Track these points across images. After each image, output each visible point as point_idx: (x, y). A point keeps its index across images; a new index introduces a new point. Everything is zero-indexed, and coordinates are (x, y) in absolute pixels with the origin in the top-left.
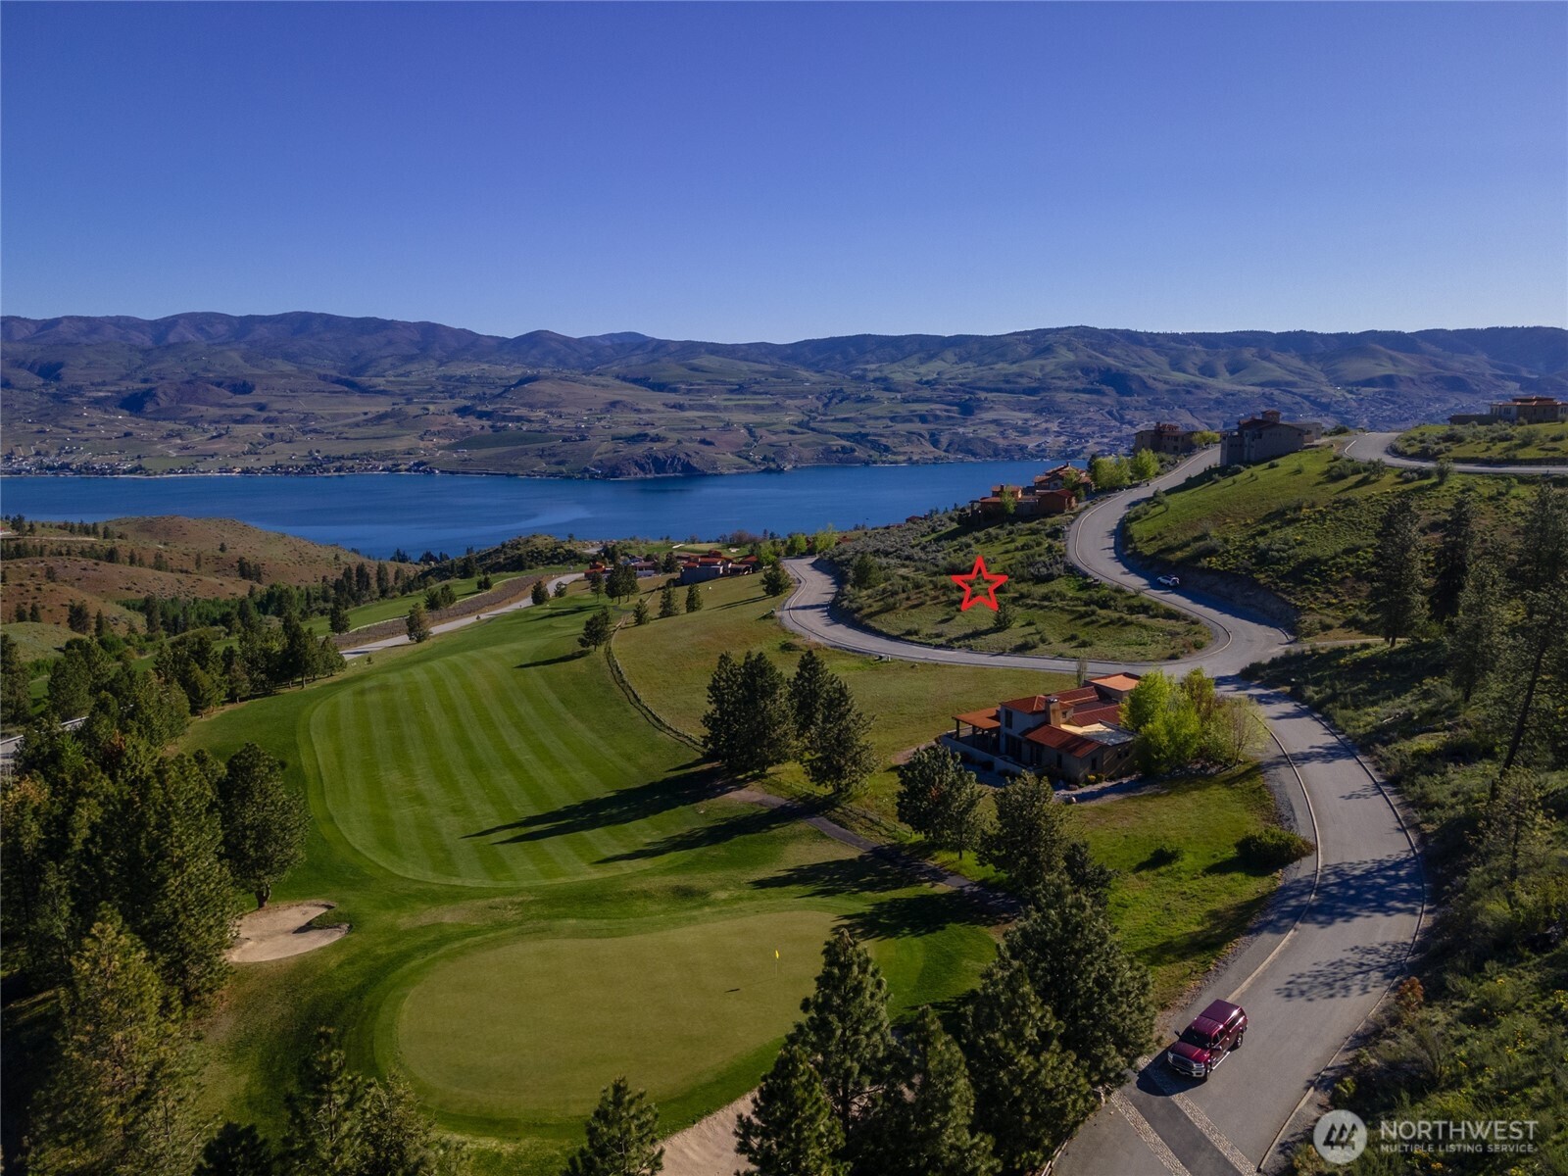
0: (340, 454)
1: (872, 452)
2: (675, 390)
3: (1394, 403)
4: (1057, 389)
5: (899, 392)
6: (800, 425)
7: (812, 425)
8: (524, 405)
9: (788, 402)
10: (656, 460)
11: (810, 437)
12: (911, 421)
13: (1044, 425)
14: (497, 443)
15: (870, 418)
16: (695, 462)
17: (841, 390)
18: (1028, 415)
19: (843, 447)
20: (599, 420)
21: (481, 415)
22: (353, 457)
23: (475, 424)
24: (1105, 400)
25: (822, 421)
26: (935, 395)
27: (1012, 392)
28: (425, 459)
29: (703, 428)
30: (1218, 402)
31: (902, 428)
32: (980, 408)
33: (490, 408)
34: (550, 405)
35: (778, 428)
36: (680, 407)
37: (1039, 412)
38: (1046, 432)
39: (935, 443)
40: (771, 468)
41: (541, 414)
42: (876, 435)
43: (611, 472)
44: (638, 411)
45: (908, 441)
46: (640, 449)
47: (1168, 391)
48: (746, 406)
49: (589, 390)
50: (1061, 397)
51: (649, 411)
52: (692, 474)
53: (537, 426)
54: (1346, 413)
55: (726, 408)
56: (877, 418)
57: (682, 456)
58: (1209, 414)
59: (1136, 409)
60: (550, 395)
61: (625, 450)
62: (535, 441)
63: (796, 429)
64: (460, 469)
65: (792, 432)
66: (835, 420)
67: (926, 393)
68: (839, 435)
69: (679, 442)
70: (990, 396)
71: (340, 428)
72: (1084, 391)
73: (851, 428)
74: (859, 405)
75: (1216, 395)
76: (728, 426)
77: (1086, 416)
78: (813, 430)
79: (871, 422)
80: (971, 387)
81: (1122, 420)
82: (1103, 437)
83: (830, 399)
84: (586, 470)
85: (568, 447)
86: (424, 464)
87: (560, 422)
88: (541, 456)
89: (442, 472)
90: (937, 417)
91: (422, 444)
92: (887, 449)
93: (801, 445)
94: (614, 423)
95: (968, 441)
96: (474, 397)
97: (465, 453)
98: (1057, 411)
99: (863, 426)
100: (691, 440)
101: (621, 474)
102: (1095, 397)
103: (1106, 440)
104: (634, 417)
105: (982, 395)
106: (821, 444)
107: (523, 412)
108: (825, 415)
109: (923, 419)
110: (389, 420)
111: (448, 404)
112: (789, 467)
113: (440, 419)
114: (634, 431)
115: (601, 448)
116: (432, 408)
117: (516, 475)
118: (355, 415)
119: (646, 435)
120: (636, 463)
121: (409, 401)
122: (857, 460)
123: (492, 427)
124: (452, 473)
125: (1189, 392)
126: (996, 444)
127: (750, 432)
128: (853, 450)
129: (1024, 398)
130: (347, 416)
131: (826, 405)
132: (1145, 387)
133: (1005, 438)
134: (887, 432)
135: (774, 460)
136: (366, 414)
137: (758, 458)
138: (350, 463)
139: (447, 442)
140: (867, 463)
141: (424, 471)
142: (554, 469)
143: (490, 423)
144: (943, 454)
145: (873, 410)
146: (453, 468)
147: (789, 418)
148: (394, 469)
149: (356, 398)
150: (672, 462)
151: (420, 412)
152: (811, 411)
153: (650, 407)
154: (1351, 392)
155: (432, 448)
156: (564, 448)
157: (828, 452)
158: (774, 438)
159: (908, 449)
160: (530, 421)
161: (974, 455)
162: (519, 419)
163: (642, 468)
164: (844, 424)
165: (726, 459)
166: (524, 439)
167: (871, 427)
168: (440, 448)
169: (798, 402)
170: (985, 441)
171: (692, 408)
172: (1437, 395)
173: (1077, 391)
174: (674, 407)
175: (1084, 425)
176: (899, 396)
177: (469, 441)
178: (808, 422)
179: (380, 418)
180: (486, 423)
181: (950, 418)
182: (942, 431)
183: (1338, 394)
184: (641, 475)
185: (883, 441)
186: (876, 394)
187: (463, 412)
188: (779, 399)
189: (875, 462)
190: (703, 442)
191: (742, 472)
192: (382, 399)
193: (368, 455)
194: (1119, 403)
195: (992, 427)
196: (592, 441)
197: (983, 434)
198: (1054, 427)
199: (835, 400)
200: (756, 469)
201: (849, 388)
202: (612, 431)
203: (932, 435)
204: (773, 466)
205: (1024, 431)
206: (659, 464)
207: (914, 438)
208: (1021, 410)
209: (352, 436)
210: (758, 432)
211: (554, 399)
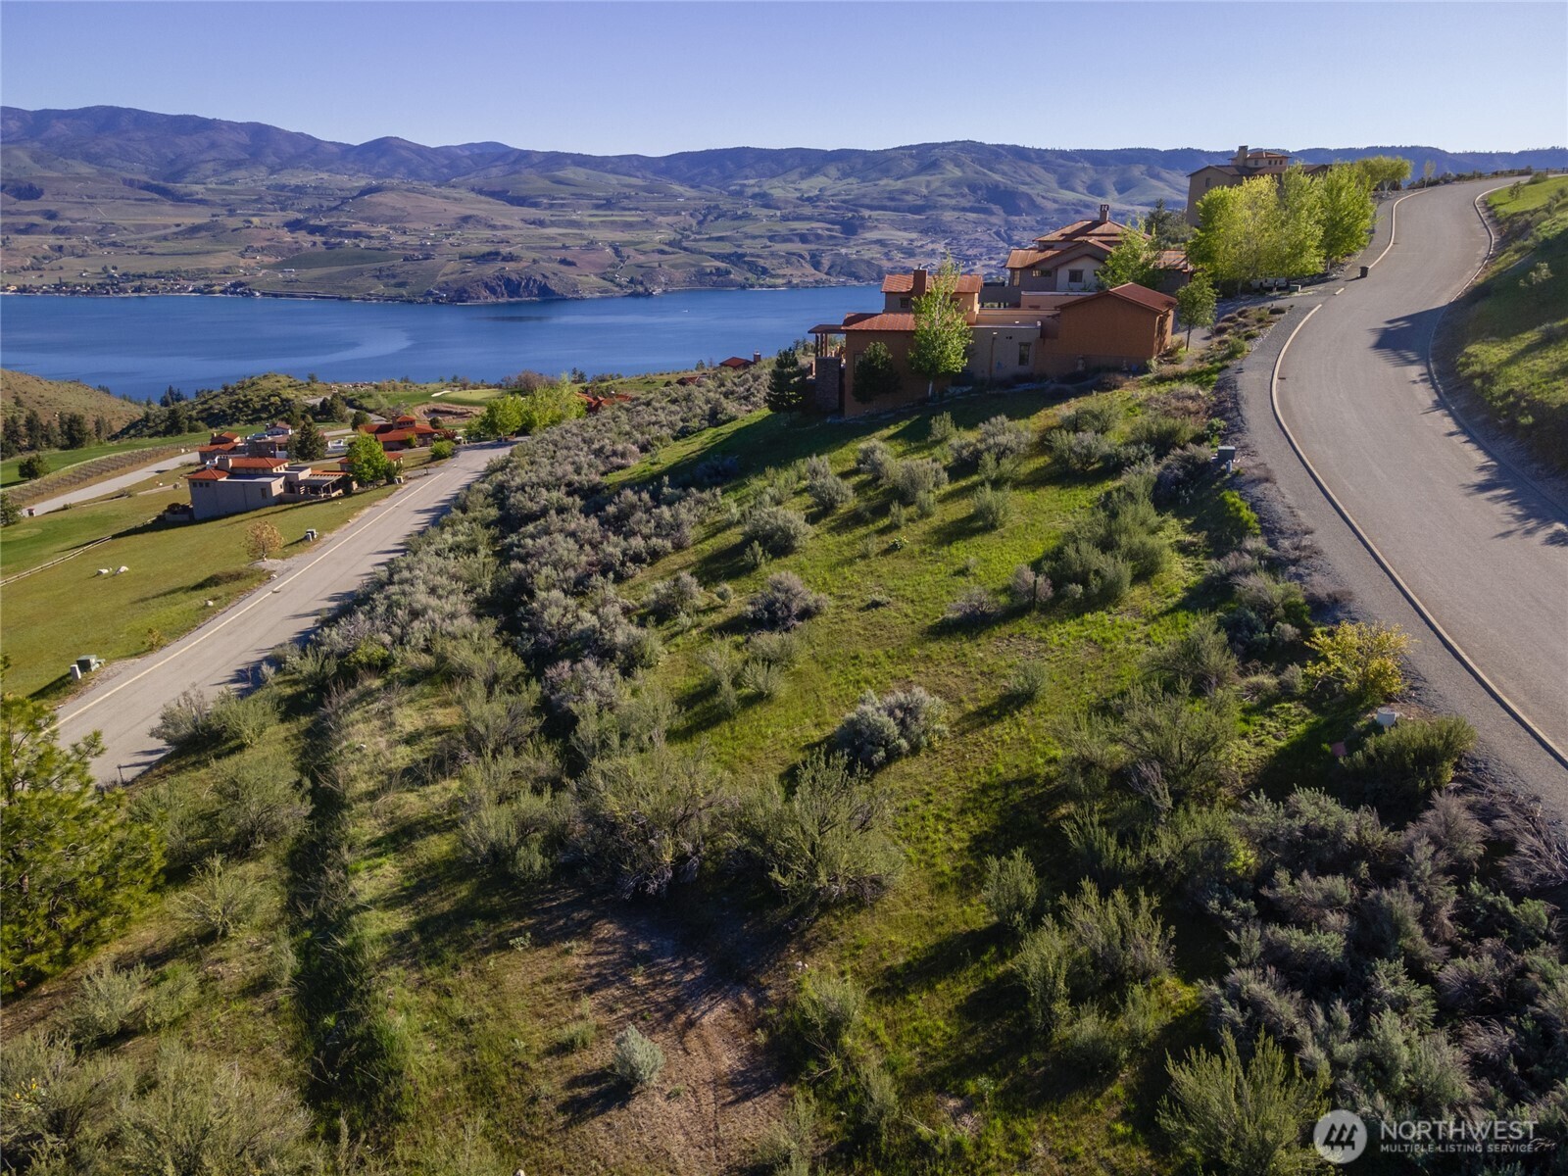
0: (141, 272)
1: (749, 275)
2: (535, 205)
4: (944, 207)
5: (778, 208)
6: (671, 244)
7: (685, 244)
8: (364, 219)
9: (660, 219)
10: (508, 282)
11: (682, 257)
12: (790, 241)
13: (930, 246)
14: (329, 263)
15: (747, 236)
16: (553, 285)
17: (716, 207)
18: (914, 235)
19: (718, 269)
20: (448, 236)
21: (313, 230)
22: (158, 276)
23: (305, 239)
24: (993, 220)
25: (695, 240)
26: (816, 212)
27: (895, 210)
28: (243, 279)
29: (564, 247)
31: (781, 248)
32: (862, 226)
33: (324, 222)
34: (393, 219)
35: (647, 247)
36: (541, 223)
37: (925, 232)
38: (932, 253)
39: (816, 265)
40: (638, 292)
41: (383, 229)
42: (752, 255)
43: (458, 296)
44: (493, 227)
45: (788, 262)
46: (490, 270)
47: (1056, 210)
48: (613, 223)
49: (438, 204)
50: (948, 216)
51: (505, 227)
52: (548, 297)
53: (376, 243)
55: (591, 225)
56: (754, 237)
57: (539, 278)
59: (1024, 229)
60: (393, 208)
61: (474, 270)
62: (372, 259)
63: (667, 248)
64: (285, 290)
65: (662, 252)
66: (708, 239)
67: (807, 210)
68: (714, 256)
69: (535, 261)
70: (875, 214)
71: (144, 242)
72: (972, 210)
73: (727, 248)
74: (736, 223)
76: (591, 245)
77: (973, 237)
78: (685, 249)
79: (749, 242)
80: (854, 205)
81: (1009, 241)
82: (991, 259)
83: (705, 216)
84: (430, 293)
85: (409, 267)
86: (241, 285)
87: (404, 239)
88: (378, 277)
89: (263, 294)
90: (818, 237)
91: (242, 262)
92: (765, 271)
93: (673, 266)
94: (465, 240)
95: (850, 262)
96: (309, 210)
97: (292, 273)
98: (944, 231)
99: (739, 246)
100: (550, 260)
101: (470, 298)
102: (982, 216)
103: (994, 263)
104: (487, 233)
105: (866, 213)
106: (693, 266)
107: (362, 226)
108: (699, 233)
109: (803, 239)
110: (204, 234)
111: (277, 217)
112: (658, 291)
113: (266, 234)
114: (486, 249)
115: (447, 269)
116: (256, 220)
117: (350, 298)
118: (165, 227)
119: (497, 254)
120: (487, 286)
121: (232, 213)
122: (732, 283)
123: (325, 243)
124: (275, 296)
125: (1077, 212)
126: (880, 267)
127: (617, 251)
128: (728, 273)
129: (910, 216)
130: (155, 228)
131: (700, 223)
132: (1034, 207)
133: (889, 260)
134: (766, 252)
135: (641, 283)
136: (178, 225)
137: (624, 281)
138: (154, 283)
139: (273, 260)
140: (743, 287)
141: (242, 293)
142: (394, 292)
143: (323, 239)
144: (825, 277)
145: (750, 228)
146: (278, 289)
147: (660, 237)
148: (206, 291)
149: (167, 207)
150: (527, 284)
151: (241, 225)
152: (685, 229)
153: (508, 222)
155: (255, 268)
156: (406, 268)
157: (701, 274)
158: (642, 258)
159: (788, 271)
160: (370, 238)
161: (858, 278)
162: (357, 235)
163: (493, 291)
164: (720, 244)
165: (589, 282)
166: (361, 258)
167: (749, 247)
168: (263, 267)
169: (670, 219)
170: (869, 263)
171: (553, 224)
173: (964, 209)
174: (533, 223)
175: (971, 246)
176: (778, 213)
177: (297, 259)
178: (680, 241)
179: (194, 230)
180: (319, 239)
181: (832, 237)
182: (823, 251)
184: (492, 299)
185: (761, 262)
186: (754, 211)
187: (294, 226)
188: (649, 215)
189: (752, 286)
190: (564, 262)
191: (606, 297)
192: (199, 209)
193: (176, 274)
194: (1007, 222)
195: (877, 248)
196: (438, 260)
197: (867, 255)
198: (940, 247)
199: (710, 218)
200: (622, 293)
201: (726, 204)
202: (463, 250)
203: (813, 256)
204: (640, 289)
205: (910, 253)
206: (512, 287)
207: (794, 259)
208: (905, 230)
209: (158, 251)
210: (625, 251)
211: (399, 213)
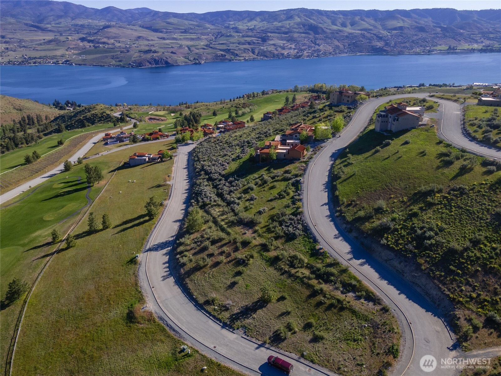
0: (35, 56)
1: (232, 56)
2: (161, 32)
3: (402, 36)
4: (294, 32)
5: (241, 33)
6: (206, 46)
7: (211, 46)
8: (106, 37)
9: (202, 37)
10: (155, 60)
11: (210, 50)
12: (245, 44)
13: (290, 46)
14: (96, 53)
15: (231, 43)
16: (169, 61)
17: (221, 32)
18: (285, 42)
19: (222, 54)
20: (134, 44)
21: (89, 41)
22: (40, 58)
23: (87, 45)
24: (310, 36)
25: (214, 44)
26: (253, 34)
27: (279, 33)
28: (68, 59)
29: (172, 47)
30: (347, 37)
31: (242, 47)
32: (268, 39)
33: (92, 38)
34: (114, 38)
35: (199, 47)
36: (164, 39)
37: (288, 41)
38: (291, 48)
39: (253, 53)
40: (197, 63)
41: (112, 41)
42: (233, 50)
43: (139, 65)
44: (148, 40)
45: (244, 52)
46: (149, 56)
47: (331, 33)
48: (187, 38)
49: (130, 32)
50: (296, 35)
51: (152, 40)
52: (168, 65)
53: (110, 46)
54: (387, 40)
55: (180, 39)
56: (233, 43)
57: (165, 58)
58: (344, 41)
59: (320, 39)
60: (115, 33)
61: (144, 56)
62: (110, 52)
63: (205, 47)
64: (83, 63)
65: (204, 49)
66: (219, 44)
67: (250, 34)
68: (221, 50)
69: (163, 53)
70: (272, 35)
71: (34, 46)
72: (303, 33)
73: (224, 47)
74: (227, 38)
75: (346, 34)
76: (181, 47)
77: (304, 42)
78: (211, 48)
79: (231, 45)
80: (265, 31)
81: (315, 44)
82: (309, 50)
83: (217, 36)
84: (130, 64)
85: (122, 55)
86: (68, 61)
87: (119, 45)
88: (112, 58)
89: (76, 64)
90: (254, 43)
91: (67, 53)
92: (237, 55)
93: (207, 54)
94: (140, 45)
95: (265, 52)
96: (86, 34)
97: (84, 57)
98: (294, 41)
99: (229, 46)
100: (168, 52)
101: (143, 66)
102: (307, 35)
104: (147, 43)
105: (269, 34)
106: (214, 53)
107: (105, 40)
108: (215, 42)
109: (249, 44)
110: (53, 43)
111: (77, 36)
112: (203, 62)
113: (74, 43)
114: (147, 48)
115: (136, 56)
116: (70, 38)
117: (104, 66)
118: (40, 40)
119: (151, 50)
120: (148, 61)
121: (61, 35)
122: (227, 59)
123: (94, 46)
124: (80, 65)
125: (337, 33)
126: (274, 53)
127: (189, 49)
128: (225, 56)
129: (283, 35)
130: (37, 40)
131: (216, 38)
132: (324, 32)
133: (277, 51)
134: (237, 48)
135: (198, 60)
136: (44, 40)
137: (192, 59)
138: (39, 60)
139: (77, 52)
140: (230, 61)
141: (69, 64)
142: (118, 63)
143: (93, 44)
144: (256, 57)
145: (232, 40)
146: (80, 63)
147: (203, 43)
148: (56, 63)
149: (40, 33)
150: (161, 61)
151: (65, 40)
152: (211, 40)
153: (153, 38)
154: (389, 32)
155: (71, 54)
156: (121, 55)
157: (217, 56)
158: (197, 51)
159: (244, 55)
160: (108, 44)
161: (267, 57)
162: (104, 43)
163: (150, 63)
164: (222, 46)
165: (180, 59)
166: (106, 51)
167: (232, 47)
168: (74, 54)
169: (205, 37)
170: (270, 52)
171: (168, 39)
172: (416, 33)
173: (301, 33)
174: (161, 38)
175: (303, 46)
176: (241, 34)
177: (85, 52)
178: (209, 45)
179: (50, 42)
180: (92, 45)
181: (258, 43)
182: (256, 48)
183: (385, 33)
184: (150, 66)
185: (236, 52)
186: (234, 34)
187: (82, 39)
188: (199, 35)
189: (233, 60)
190: (172, 52)
191: (186, 65)
192: (50, 34)
193: (46, 57)
194: (314, 37)
195: (273, 46)
196: (132, 52)
197: (270, 49)
198: (293, 46)
199: (219, 36)
200: (191, 63)
201: (224, 31)
202: (139, 49)
203: (252, 50)
204: (197, 62)
205: (283, 48)
206: (156, 62)
207: (246, 51)
208: (282, 40)
209: (39, 49)
210: (192, 49)
211: (117, 35)
